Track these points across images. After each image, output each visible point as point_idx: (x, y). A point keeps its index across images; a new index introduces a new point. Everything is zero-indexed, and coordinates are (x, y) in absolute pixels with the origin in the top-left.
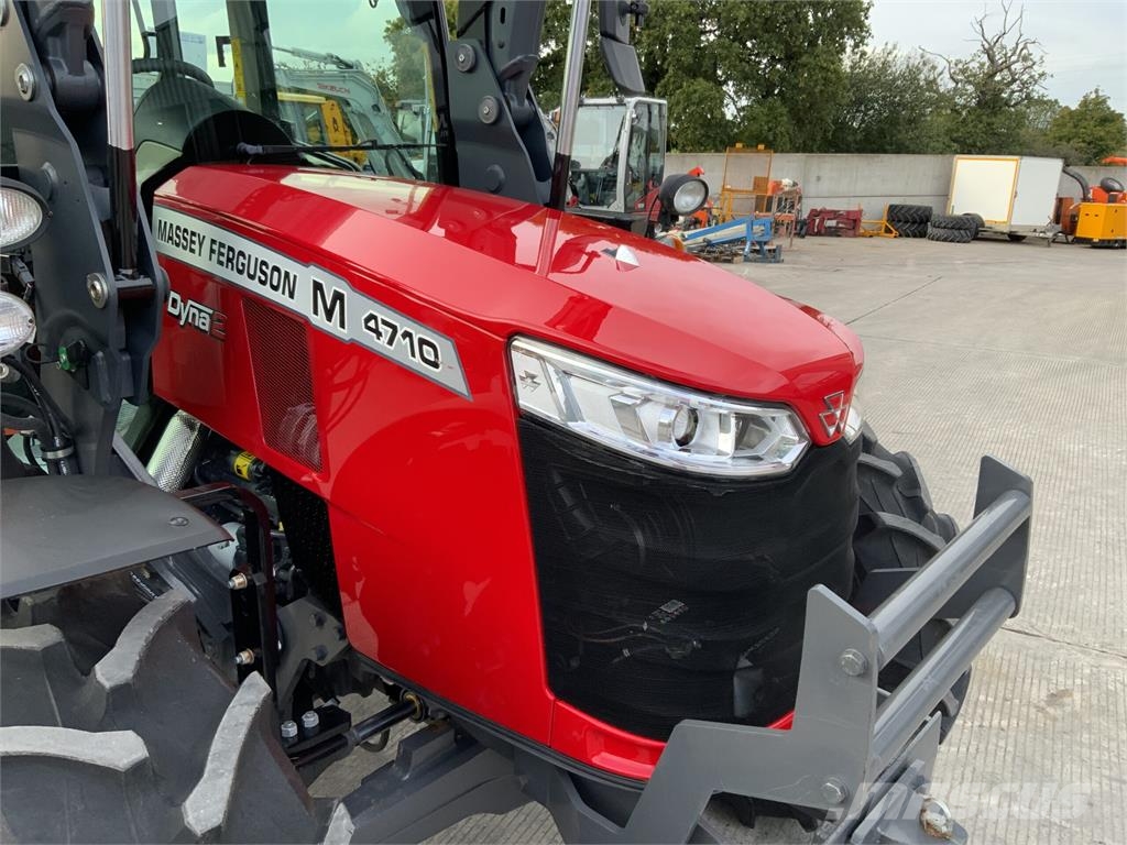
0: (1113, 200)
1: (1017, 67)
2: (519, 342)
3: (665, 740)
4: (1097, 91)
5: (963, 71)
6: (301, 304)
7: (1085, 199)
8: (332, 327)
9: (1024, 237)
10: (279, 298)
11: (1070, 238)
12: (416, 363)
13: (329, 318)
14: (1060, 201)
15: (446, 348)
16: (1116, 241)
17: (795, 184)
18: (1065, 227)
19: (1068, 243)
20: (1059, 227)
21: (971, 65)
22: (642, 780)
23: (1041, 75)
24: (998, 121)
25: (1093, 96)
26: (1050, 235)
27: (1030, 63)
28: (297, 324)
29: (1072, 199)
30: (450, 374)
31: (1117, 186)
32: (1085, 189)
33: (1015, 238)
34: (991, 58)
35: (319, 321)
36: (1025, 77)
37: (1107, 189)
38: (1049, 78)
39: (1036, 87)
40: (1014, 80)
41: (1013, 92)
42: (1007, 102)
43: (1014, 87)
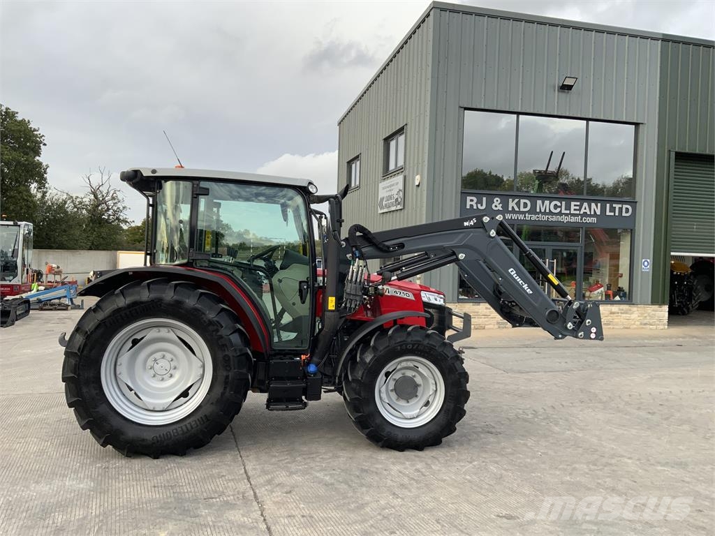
1: (111, 203)
2: (422, 292)
5: (80, 203)
8: (387, 294)
12: (406, 296)
15: (411, 294)
21: (84, 200)
23: (124, 208)
24: (104, 231)
27: (116, 201)
30: (412, 297)
34: (96, 197)
35: (385, 293)
36: (115, 208)
38: (128, 210)
39: (121, 214)
40: (108, 209)
41: (110, 215)
42: (107, 221)
43: (110, 212)
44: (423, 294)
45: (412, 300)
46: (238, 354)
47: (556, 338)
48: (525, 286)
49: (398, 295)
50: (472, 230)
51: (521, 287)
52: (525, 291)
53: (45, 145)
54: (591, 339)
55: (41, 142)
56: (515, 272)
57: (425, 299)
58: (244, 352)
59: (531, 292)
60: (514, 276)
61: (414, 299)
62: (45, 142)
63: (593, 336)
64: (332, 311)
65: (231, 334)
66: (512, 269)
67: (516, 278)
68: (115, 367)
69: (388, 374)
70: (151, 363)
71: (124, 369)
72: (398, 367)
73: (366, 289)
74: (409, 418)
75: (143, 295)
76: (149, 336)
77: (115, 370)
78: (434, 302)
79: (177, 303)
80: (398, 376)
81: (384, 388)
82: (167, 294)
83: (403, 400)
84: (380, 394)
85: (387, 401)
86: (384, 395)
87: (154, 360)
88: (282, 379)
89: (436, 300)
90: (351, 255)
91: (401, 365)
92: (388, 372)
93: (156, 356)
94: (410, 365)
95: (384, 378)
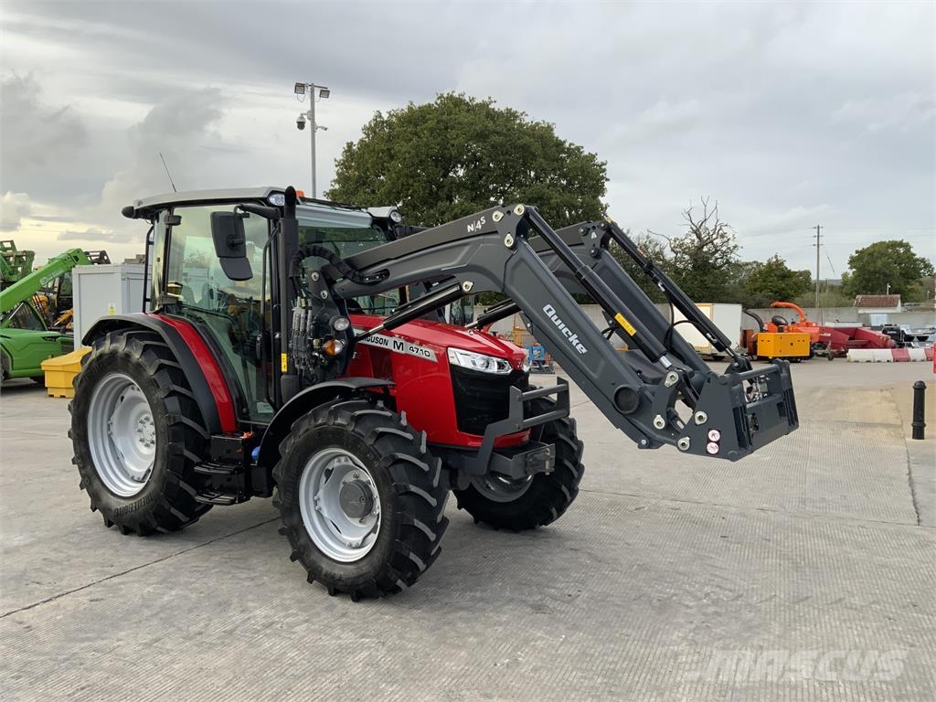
0: (781, 330)
1: (717, 242)
2: (449, 349)
3: (483, 434)
4: (776, 257)
5: (681, 246)
6: (390, 346)
7: (762, 330)
8: (400, 351)
10: (382, 346)
11: (755, 357)
12: (424, 356)
13: (399, 348)
14: (745, 333)
15: (432, 352)
18: (750, 349)
19: (753, 360)
20: (747, 350)
21: (687, 241)
22: (478, 447)
23: (735, 247)
24: (709, 279)
25: (774, 260)
27: (725, 239)
28: (389, 351)
29: (752, 330)
30: (433, 357)
31: (783, 322)
32: (761, 324)
34: (699, 237)
35: (396, 350)
36: (724, 249)
37: (776, 323)
38: (740, 249)
39: (732, 255)
40: (717, 251)
41: (717, 259)
42: (714, 266)
43: (717, 255)
44: (451, 351)
45: (433, 362)
47: (641, 447)
48: (573, 339)
49: (414, 353)
50: (481, 237)
51: (566, 339)
52: (574, 348)
53: (607, 180)
54: (708, 454)
55: (602, 177)
56: (554, 312)
57: (453, 361)
58: (178, 420)
59: (584, 351)
60: (553, 319)
61: (436, 360)
62: (607, 177)
63: (712, 448)
64: (284, 373)
65: (166, 397)
66: (549, 306)
67: (557, 323)
68: (109, 426)
69: (328, 473)
70: (140, 426)
71: (114, 428)
72: (335, 464)
73: (311, 342)
74: (351, 547)
75: (107, 347)
76: (129, 393)
77: (109, 429)
78: (470, 366)
79: (127, 356)
80: (349, 478)
81: (321, 493)
82: (121, 346)
83: (349, 516)
84: (316, 503)
85: (325, 514)
86: (322, 504)
87: (141, 422)
88: (223, 461)
89: (474, 364)
90: (326, 293)
91: (339, 461)
92: (328, 470)
93: (143, 418)
94: (351, 463)
95: (324, 478)
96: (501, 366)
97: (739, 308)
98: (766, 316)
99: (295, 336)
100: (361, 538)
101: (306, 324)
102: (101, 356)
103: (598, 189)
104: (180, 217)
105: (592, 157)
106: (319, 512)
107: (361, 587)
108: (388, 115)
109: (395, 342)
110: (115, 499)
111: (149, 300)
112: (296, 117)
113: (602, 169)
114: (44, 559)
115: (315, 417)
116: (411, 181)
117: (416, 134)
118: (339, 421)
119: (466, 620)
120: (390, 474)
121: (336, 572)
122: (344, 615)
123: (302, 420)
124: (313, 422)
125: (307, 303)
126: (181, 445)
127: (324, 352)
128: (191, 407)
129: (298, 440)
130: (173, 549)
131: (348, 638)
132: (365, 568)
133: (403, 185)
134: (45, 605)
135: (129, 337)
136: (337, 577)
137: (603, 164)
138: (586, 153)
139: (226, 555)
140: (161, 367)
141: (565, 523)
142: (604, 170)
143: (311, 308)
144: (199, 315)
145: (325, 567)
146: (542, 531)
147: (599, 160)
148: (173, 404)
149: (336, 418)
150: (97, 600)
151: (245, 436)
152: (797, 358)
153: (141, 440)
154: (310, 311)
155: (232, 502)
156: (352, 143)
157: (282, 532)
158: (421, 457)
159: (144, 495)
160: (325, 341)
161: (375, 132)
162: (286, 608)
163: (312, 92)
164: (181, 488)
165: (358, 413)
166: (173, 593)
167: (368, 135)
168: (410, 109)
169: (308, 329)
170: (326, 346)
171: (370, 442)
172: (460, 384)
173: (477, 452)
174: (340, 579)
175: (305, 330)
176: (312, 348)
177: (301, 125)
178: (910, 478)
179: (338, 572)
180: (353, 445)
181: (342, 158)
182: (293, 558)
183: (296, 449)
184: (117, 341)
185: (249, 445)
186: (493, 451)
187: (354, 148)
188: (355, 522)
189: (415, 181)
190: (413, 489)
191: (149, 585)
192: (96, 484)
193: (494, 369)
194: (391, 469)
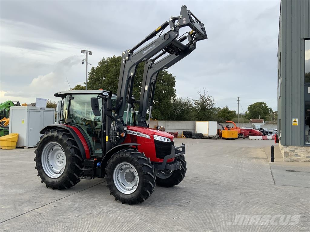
0: (229, 130)
1: (208, 102)
2: (154, 135)
3: (164, 159)
4: (226, 107)
5: (197, 102)
6: (136, 134)
7: (223, 130)
8: (139, 136)
9: (212, 138)
11: (221, 138)
12: (147, 137)
14: (218, 130)
15: (149, 136)
16: (230, 138)
17: (163, 127)
19: (221, 139)
20: (219, 135)
21: (199, 101)
22: (162, 162)
23: (214, 103)
24: (206, 113)
25: (225, 108)
26: (217, 137)
27: (211, 101)
28: (136, 136)
29: (220, 130)
30: (149, 138)
31: (230, 127)
32: (223, 128)
33: (210, 138)
34: (203, 100)
35: (138, 135)
36: (210, 104)
37: (227, 127)
38: (215, 104)
39: (213, 106)
40: (208, 104)
41: (208, 107)
42: (207, 109)
43: (208, 106)
45: (149, 139)
46: (72, 156)
49: (144, 136)
53: (176, 82)
55: (174, 81)
57: (155, 139)
58: (74, 155)
61: (150, 138)
64: (107, 142)
65: (70, 149)
68: (48, 157)
69: (121, 170)
70: (58, 157)
71: (49, 158)
72: (124, 167)
73: (116, 133)
74: (128, 190)
75: (50, 134)
76: (55, 148)
77: (48, 158)
78: (160, 140)
79: (57, 137)
80: (128, 171)
81: (119, 175)
82: (55, 134)
83: (127, 182)
84: (118, 178)
85: (120, 181)
86: (119, 178)
87: (59, 156)
88: (88, 167)
89: (161, 139)
90: (119, 119)
91: (125, 166)
92: (121, 169)
93: (59, 155)
94: (129, 166)
95: (120, 171)
96: (168, 140)
97: (216, 123)
98: (225, 125)
99: (112, 132)
100: (132, 187)
101: (115, 128)
102: (48, 137)
103: (173, 85)
104: (74, 97)
105: (171, 75)
106: (119, 181)
107: (133, 200)
108: (107, 59)
109: (138, 133)
110: (50, 179)
111: (61, 120)
112: (82, 61)
113: (174, 78)
114: (33, 196)
115: (119, 153)
116: (114, 80)
117: (116, 65)
118: (127, 155)
119: (162, 209)
120: (142, 169)
121: (125, 197)
122: (128, 208)
123: (115, 154)
124: (118, 155)
125: (115, 123)
126: (75, 162)
127: (120, 136)
128: (78, 152)
129: (114, 160)
130: (70, 193)
131: (132, 214)
132: (134, 195)
133: (112, 81)
134: (42, 208)
135: (58, 131)
136: (125, 198)
137: (174, 77)
138: (169, 73)
139: (87, 194)
140: (69, 140)
141: (181, 184)
142: (175, 79)
143: (116, 124)
144: (79, 125)
145: (121, 196)
146: (175, 187)
147: (173, 76)
148: (72, 151)
149: (126, 154)
150: (56, 206)
151: (95, 159)
152: (234, 138)
153: (58, 162)
154: (116, 125)
155: (91, 179)
156: (94, 67)
157: (108, 186)
158: (149, 164)
159: (61, 177)
160: (121, 133)
161: (102, 64)
162: (112, 207)
163: (87, 53)
164: (74, 175)
165: (132, 152)
166: (77, 204)
167: (100, 65)
168: (114, 57)
169: (115, 130)
170: (121, 134)
171: (136, 160)
172: (157, 145)
173: (162, 164)
174: (126, 199)
175: (114, 130)
176: (117, 135)
177: (83, 63)
178: (271, 173)
179: (126, 197)
180: (131, 161)
181: (90, 72)
182: (111, 194)
183: (113, 163)
184: (54, 132)
185: (96, 162)
186: (167, 163)
187: (95, 69)
188: (129, 183)
189: (116, 80)
190: (149, 173)
191: (69, 202)
192: (44, 175)
193: (166, 141)
194: (142, 168)
